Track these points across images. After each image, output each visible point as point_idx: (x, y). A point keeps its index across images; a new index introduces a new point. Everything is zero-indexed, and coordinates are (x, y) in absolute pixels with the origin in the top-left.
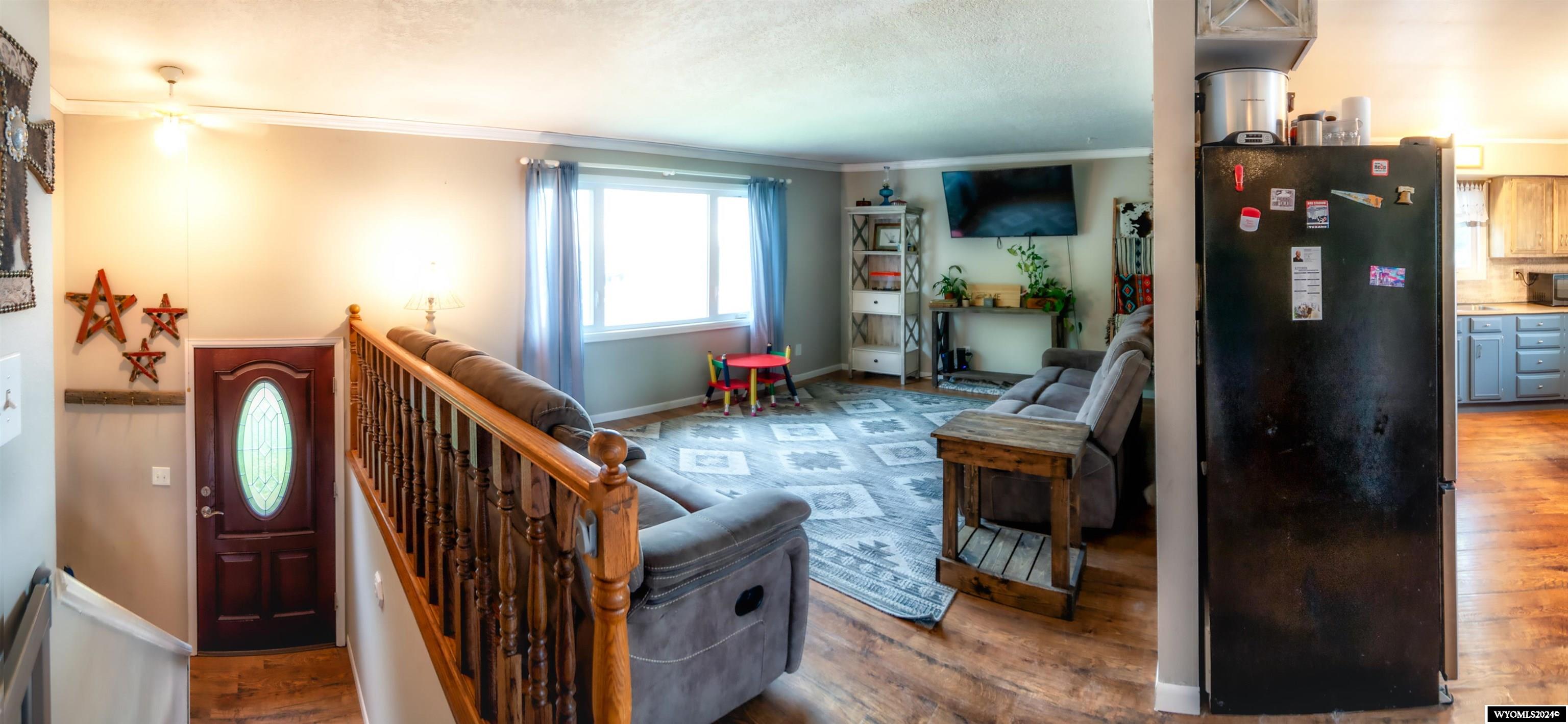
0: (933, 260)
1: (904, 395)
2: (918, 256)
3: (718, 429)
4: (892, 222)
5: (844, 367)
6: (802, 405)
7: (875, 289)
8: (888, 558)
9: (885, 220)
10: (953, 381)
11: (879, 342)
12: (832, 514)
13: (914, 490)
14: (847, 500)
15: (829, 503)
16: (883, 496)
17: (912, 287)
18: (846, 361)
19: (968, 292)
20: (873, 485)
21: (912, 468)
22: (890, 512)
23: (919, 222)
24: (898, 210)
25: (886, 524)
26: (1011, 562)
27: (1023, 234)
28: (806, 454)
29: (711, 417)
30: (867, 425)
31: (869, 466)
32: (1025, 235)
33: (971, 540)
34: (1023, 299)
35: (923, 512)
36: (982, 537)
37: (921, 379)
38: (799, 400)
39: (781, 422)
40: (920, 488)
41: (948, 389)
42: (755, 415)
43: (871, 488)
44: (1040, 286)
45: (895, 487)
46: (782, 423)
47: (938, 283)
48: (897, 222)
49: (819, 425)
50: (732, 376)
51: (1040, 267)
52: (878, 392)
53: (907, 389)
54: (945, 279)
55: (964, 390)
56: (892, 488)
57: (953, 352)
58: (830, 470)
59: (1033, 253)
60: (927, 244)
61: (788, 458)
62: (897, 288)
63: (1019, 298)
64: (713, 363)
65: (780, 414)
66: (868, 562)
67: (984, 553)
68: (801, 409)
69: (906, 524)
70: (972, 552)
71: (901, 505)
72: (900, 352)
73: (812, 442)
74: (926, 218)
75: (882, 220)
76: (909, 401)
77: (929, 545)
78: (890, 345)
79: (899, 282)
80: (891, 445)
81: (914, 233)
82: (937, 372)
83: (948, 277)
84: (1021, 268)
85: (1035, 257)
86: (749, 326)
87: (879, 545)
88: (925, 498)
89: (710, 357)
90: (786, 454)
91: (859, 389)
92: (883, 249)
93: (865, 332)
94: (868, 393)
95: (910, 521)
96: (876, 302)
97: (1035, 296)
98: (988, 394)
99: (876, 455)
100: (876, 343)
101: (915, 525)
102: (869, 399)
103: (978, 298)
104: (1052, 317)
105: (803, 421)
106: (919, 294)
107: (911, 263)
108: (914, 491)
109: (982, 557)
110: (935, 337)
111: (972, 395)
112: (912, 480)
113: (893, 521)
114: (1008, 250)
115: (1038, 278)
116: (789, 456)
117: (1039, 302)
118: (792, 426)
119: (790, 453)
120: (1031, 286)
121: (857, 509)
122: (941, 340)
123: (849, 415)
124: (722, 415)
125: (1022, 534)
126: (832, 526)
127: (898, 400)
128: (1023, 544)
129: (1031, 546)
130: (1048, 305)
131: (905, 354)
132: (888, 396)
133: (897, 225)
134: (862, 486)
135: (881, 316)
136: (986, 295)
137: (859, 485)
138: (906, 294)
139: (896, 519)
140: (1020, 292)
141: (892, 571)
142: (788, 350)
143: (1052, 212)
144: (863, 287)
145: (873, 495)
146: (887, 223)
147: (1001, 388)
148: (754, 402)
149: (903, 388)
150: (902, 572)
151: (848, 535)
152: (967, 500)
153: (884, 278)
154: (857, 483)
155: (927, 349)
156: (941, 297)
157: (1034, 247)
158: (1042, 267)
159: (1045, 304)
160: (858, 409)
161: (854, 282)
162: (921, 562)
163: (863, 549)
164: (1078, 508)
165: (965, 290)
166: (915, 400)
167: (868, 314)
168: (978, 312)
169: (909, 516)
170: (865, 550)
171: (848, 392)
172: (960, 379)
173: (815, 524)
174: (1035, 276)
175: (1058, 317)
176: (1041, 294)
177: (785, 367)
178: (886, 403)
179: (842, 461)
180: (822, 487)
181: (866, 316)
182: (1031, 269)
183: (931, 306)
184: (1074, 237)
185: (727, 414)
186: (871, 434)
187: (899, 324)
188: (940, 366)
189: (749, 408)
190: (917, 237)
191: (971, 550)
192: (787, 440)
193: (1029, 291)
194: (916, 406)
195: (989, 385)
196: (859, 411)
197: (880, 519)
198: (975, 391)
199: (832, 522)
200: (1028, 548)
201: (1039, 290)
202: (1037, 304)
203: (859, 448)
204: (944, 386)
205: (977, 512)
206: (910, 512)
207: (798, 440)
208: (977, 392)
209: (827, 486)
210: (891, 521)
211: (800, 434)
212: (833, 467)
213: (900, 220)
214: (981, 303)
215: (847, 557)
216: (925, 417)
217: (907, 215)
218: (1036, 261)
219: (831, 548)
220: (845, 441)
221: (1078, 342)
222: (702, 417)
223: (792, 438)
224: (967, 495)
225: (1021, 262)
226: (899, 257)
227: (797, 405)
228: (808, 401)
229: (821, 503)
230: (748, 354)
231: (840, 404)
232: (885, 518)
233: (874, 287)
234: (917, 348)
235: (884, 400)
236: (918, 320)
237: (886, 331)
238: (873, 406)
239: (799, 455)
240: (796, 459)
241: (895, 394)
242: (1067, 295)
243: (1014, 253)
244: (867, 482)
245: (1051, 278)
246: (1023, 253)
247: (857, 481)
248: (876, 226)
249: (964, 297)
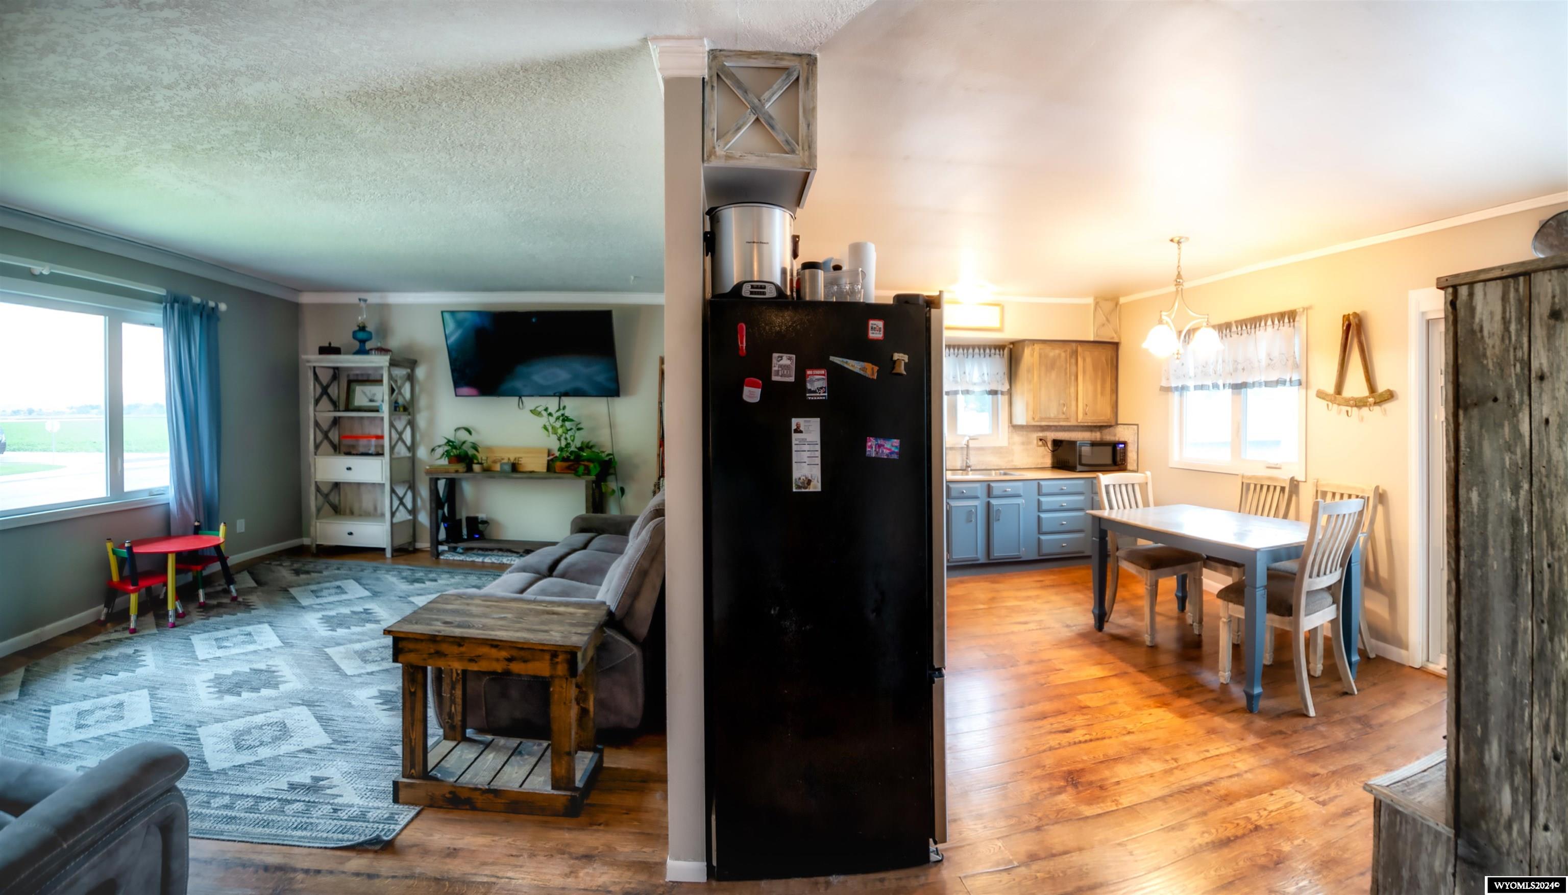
0: (431, 422)
1: (388, 571)
2: (409, 417)
3: (117, 658)
4: (371, 378)
5: (306, 541)
6: (240, 599)
7: (348, 454)
8: (328, 791)
9: (362, 375)
10: (461, 551)
11: (356, 510)
12: (256, 754)
13: (381, 704)
14: (280, 730)
15: (254, 740)
16: (334, 718)
17: (402, 451)
18: (308, 535)
19: (481, 456)
20: (322, 704)
21: (382, 676)
22: (341, 736)
23: (411, 378)
24: (380, 361)
25: (331, 753)
26: (501, 771)
27: (552, 393)
28: (235, 674)
29: (108, 641)
30: (327, 620)
31: (321, 679)
32: (554, 395)
33: (449, 755)
34: (550, 467)
35: (389, 731)
36: (466, 751)
37: (416, 551)
38: (237, 590)
39: (206, 629)
40: (390, 701)
41: (454, 560)
42: (174, 626)
43: (319, 708)
44: (573, 448)
45: (353, 703)
46: (209, 631)
47: (439, 446)
48: (379, 378)
49: (259, 626)
50: (142, 566)
51: (571, 429)
52: (350, 569)
53: (394, 563)
54: (449, 441)
55: (471, 559)
56: (350, 705)
57: (460, 520)
58: (265, 692)
59: (563, 415)
60: (423, 402)
61: (208, 684)
62: (380, 452)
63: (546, 462)
64: (114, 552)
65: (208, 618)
66: (299, 801)
67: (465, 767)
68: (240, 604)
69: (361, 748)
70: (448, 768)
71: (358, 726)
72: (385, 522)
73: (245, 654)
74: (421, 372)
75: (357, 375)
76: (394, 580)
77: (390, 768)
78: (373, 514)
79: (383, 447)
80: (358, 646)
81: (402, 391)
82: (436, 542)
83: (452, 439)
84: (547, 430)
85: (565, 419)
86: (169, 504)
87: (316, 779)
88: (394, 713)
89: (109, 546)
90: (206, 679)
91: (324, 566)
92: (359, 409)
93: (337, 502)
94: (337, 572)
95: (367, 744)
96: (349, 469)
97: (564, 460)
98: (503, 564)
99: (334, 662)
100: (352, 513)
101: (374, 748)
102: (336, 580)
103: (495, 462)
104: (587, 481)
105: (238, 623)
106: (413, 460)
107: (400, 425)
108: (379, 706)
109: (463, 770)
110: (434, 505)
111: (483, 566)
112: (380, 691)
113: (343, 747)
114: (531, 411)
115: (569, 441)
116: (210, 681)
117: (572, 465)
118: (220, 634)
119: (212, 677)
120: (561, 449)
121: (292, 741)
122: (443, 508)
123: (303, 608)
124: (127, 634)
125: (521, 743)
126: (254, 770)
127: (378, 579)
128: (520, 753)
129: (530, 754)
130: (581, 469)
131: (392, 524)
132: (366, 573)
133: (379, 382)
134: (305, 708)
135: (359, 485)
136: (503, 459)
137: (301, 707)
138: (391, 459)
139: (348, 744)
140: (546, 455)
141: (331, 804)
142: (222, 527)
143: (592, 369)
144: (332, 451)
145: (319, 718)
146: (365, 378)
147: (521, 556)
148: (172, 604)
149: (389, 561)
150: (345, 803)
151: (273, 777)
152: (447, 710)
153: (363, 442)
154: (299, 704)
155: (424, 518)
156: (444, 462)
157: (564, 408)
158: (574, 428)
159: (578, 467)
160: (317, 597)
161: (317, 447)
162: (375, 788)
163: (292, 788)
164: (591, 709)
165: (476, 453)
166: (403, 578)
167: (340, 483)
168: (493, 477)
169: (367, 738)
170: (295, 789)
171: (308, 572)
172: (472, 549)
173: (230, 773)
174: (566, 439)
175: (593, 482)
176: (572, 457)
177: (217, 547)
178: (360, 584)
179: (282, 676)
180: (248, 718)
181: (336, 485)
182: (560, 431)
183: (428, 472)
184: (616, 399)
185: (133, 631)
186: (330, 633)
187: (383, 492)
188: (442, 535)
189: (166, 615)
190: (408, 395)
191: (448, 766)
192: (212, 656)
193: (557, 454)
194: (404, 586)
195: (506, 554)
196: (319, 601)
197: (324, 748)
198: (487, 560)
199: (254, 765)
200: (526, 757)
201: (572, 453)
202: (568, 468)
203: (311, 654)
204: (449, 557)
205: (459, 723)
206: (370, 733)
207: (227, 654)
208: (489, 561)
209: (255, 716)
210: (340, 748)
211: (232, 645)
212: (268, 687)
213: (382, 376)
214: (497, 467)
215: (268, 802)
216: (413, 603)
217: (392, 369)
218: (567, 424)
219: (248, 796)
220: (292, 646)
221: (621, 508)
222: (97, 644)
223: (220, 653)
224: (447, 703)
225: (547, 424)
226: (382, 419)
227: (234, 599)
228: (251, 591)
229: (243, 742)
230: (168, 535)
231: (293, 591)
232: (332, 746)
233: (348, 451)
234: (411, 517)
235: (358, 580)
236: (412, 487)
237: (367, 502)
238: (340, 590)
239: (226, 677)
240: (220, 683)
241: (375, 570)
242: (607, 459)
243: (539, 414)
244: (314, 702)
245: (586, 440)
246: (550, 414)
247: (300, 702)
248: (350, 382)
249: (475, 461)
